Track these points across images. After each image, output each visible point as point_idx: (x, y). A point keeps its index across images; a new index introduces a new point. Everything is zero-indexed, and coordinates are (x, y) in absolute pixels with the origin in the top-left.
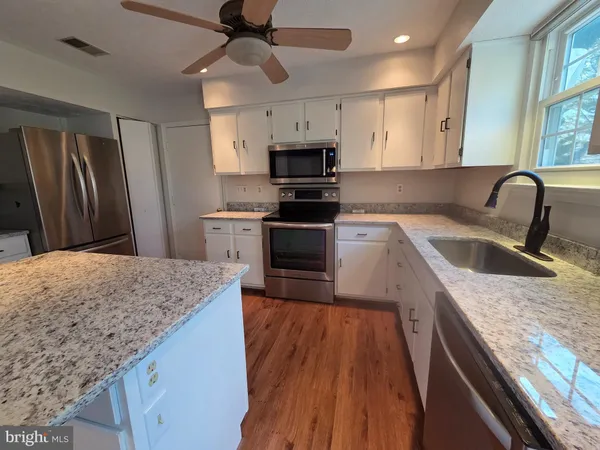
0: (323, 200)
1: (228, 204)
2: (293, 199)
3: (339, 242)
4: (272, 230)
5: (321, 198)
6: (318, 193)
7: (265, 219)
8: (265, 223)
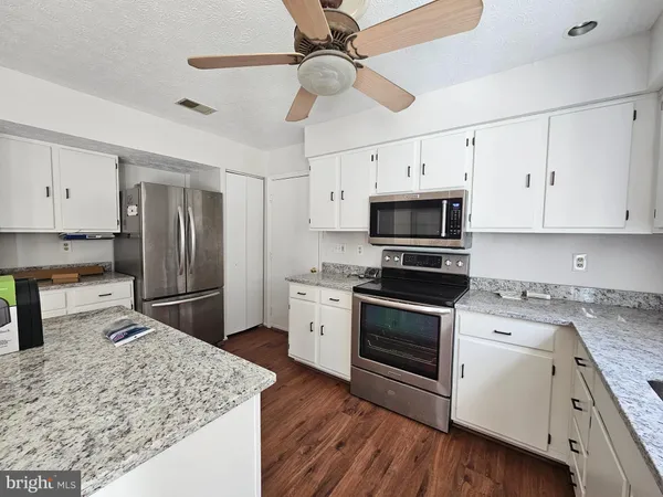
0: (442, 270)
1: (323, 265)
2: (400, 265)
3: (461, 338)
4: (365, 304)
5: (439, 266)
6: (436, 260)
7: (356, 290)
8: (357, 295)
